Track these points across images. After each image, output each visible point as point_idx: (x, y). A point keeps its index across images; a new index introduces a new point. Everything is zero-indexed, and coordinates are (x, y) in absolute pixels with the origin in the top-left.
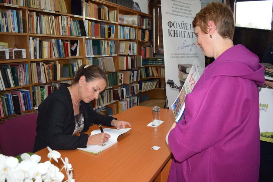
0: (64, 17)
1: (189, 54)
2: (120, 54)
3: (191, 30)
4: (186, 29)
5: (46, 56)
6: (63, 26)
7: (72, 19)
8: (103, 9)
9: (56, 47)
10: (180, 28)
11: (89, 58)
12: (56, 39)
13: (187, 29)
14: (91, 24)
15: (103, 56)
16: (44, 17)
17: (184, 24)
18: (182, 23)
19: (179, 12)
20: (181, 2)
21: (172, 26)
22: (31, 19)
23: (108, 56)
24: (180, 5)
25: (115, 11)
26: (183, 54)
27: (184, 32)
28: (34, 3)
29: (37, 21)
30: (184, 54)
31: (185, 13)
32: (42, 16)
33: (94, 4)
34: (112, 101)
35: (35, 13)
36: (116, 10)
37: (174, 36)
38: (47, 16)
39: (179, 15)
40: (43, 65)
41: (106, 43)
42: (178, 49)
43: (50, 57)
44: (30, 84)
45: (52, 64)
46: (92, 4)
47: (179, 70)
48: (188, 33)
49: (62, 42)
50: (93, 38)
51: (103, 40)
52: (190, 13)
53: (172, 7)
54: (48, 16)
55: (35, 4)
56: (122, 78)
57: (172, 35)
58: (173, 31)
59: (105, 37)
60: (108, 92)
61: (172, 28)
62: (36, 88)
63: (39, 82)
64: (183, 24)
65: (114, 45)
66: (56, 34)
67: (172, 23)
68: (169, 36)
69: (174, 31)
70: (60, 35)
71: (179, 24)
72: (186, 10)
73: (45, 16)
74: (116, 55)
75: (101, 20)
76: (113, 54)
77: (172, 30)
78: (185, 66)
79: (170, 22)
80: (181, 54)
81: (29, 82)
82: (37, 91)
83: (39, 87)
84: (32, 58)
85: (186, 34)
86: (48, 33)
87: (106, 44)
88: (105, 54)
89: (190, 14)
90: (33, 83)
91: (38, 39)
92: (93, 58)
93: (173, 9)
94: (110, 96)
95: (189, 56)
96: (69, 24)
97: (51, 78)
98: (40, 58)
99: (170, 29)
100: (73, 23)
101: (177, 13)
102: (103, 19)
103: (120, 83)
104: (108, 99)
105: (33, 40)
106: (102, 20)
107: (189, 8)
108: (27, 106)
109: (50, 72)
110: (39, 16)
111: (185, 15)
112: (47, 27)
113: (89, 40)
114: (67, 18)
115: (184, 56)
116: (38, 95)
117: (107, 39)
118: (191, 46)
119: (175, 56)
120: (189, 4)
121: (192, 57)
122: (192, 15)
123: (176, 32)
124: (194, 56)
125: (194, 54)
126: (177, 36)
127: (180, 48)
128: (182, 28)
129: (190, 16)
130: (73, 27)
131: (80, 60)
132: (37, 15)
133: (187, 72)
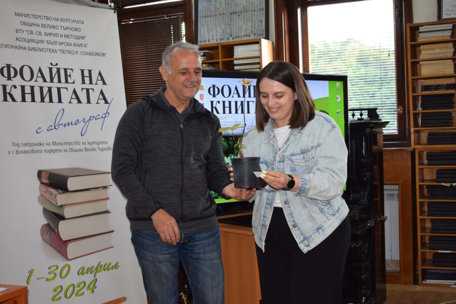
1: (77, 143)
3: (83, 82)
4: (67, 82)
10: (45, 81)
13: (70, 81)
17: (58, 70)
18: (51, 69)
19: (42, 42)
20: (48, 18)
21: (15, 75)
24: (44, 26)
26: (54, 143)
27: (59, 89)
30: (60, 144)
31: (61, 44)
37: (24, 100)
39: (42, 50)
42: (37, 133)
47: (42, 183)
48: (75, 92)
52: (80, 41)
53: (17, 31)
57: (16, 98)
58: (19, 89)
61: (18, 81)
64: (54, 71)
67: (15, 69)
68: (5, 100)
69: (23, 88)
71: (40, 70)
72: (67, 36)
77: (15, 87)
78: (63, 174)
80: (48, 144)
85: (66, 95)
89: (80, 45)
93: (19, 35)
95: (75, 147)
99: (9, 84)
101: (32, 45)
107: (76, 29)
111: (63, 47)
115: (56, 147)
118: (82, 124)
119: (27, 148)
120: (77, 22)
121: (86, 150)
122: (85, 46)
123: (28, 90)
124: (95, 146)
125: (94, 143)
126: (33, 100)
127: (44, 128)
128: (52, 81)
129: (79, 49)
133: (70, 189)
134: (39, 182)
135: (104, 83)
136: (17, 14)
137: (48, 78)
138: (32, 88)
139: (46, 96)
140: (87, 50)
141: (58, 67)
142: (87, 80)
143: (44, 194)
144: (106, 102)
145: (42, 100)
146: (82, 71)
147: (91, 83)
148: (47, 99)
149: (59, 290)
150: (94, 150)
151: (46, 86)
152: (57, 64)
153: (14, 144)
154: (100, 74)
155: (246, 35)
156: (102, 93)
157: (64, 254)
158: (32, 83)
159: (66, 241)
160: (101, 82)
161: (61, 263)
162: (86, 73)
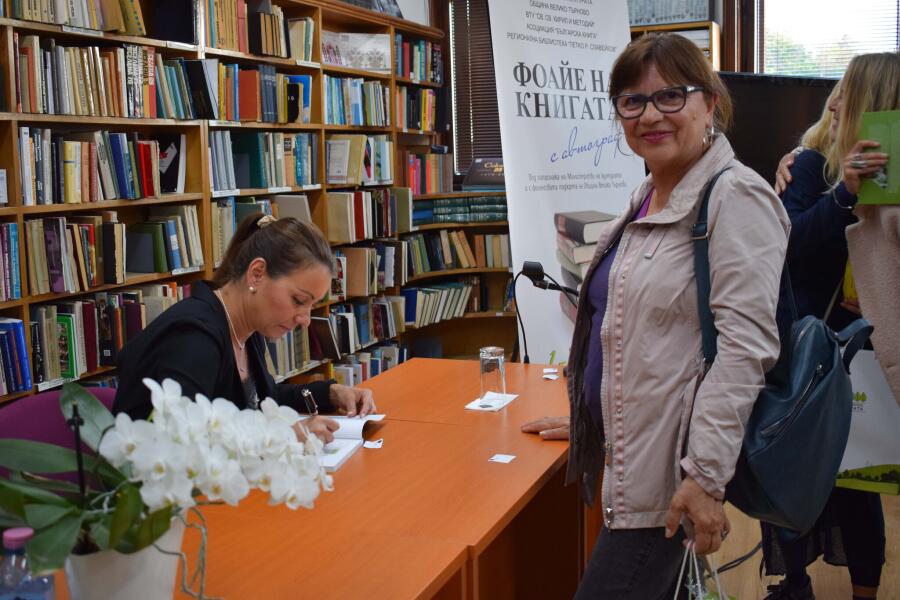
0: (135, 49)
1: (591, 176)
2: (332, 182)
3: (595, 90)
4: (578, 89)
5: (75, 195)
6: (130, 82)
7: (160, 57)
8: (268, 17)
9: (107, 162)
10: (558, 87)
11: (222, 202)
12: (107, 133)
13: (582, 87)
14: (228, 73)
15: (272, 190)
16: (67, 53)
17: (569, 70)
18: (562, 69)
19: (550, 30)
21: (529, 80)
22: (25, 60)
23: (289, 189)
24: (553, 7)
25: (310, 20)
26: (570, 176)
27: (571, 98)
28: (33, 6)
29: (46, 67)
30: (575, 177)
31: (571, 33)
32: (61, 49)
34: (305, 363)
35: (36, 39)
36: (311, 16)
37: (538, 115)
38: (77, 50)
39: (552, 42)
40: (69, 227)
41: (279, 142)
42: (552, 161)
43: (91, 196)
44: (22, 296)
45: (97, 224)
47: (560, 232)
48: (587, 103)
49: (131, 143)
50: (234, 125)
51: (270, 130)
52: (589, 30)
53: (528, 14)
54: (80, 48)
55: (38, 7)
56: (341, 275)
57: (530, 113)
58: (533, 97)
59: (276, 120)
61: (531, 87)
62: (43, 311)
63: (52, 289)
64: (566, 72)
65: (310, 148)
66: (109, 115)
67: (528, 70)
68: (520, 114)
69: (537, 95)
70: (121, 116)
71: (552, 71)
72: (576, 22)
73: (71, 49)
74: (318, 186)
75: (260, 59)
76: (308, 184)
77: (528, 95)
78: (579, 219)
79: (522, 65)
80: (563, 177)
81: (19, 290)
82: (45, 323)
83: (54, 309)
84: (30, 201)
85: (579, 106)
86: (83, 110)
87: (280, 147)
88: (277, 186)
89: (589, 35)
90: (35, 292)
91: (48, 132)
92: (237, 199)
93: (529, 20)
94: (299, 344)
95: (590, 181)
96: (151, 74)
97: (94, 275)
98: (54, 202)
99: (523, 90)
100: (165, 70)
102: (270, 53)
103: (334, 292)
104: (293, 355)
105: (31, 135)
106: (267, 56)
107: (585, 12)
108: (15, 377)
109: (90, 252)
110: (50, 49)
111: (573, 39)
112: (77, 88)
113: (219, 133)
114: (145, 52)
115: (571, 182)
116: (51, 336)
117: (285, 127)
118: (596, 148)
119: (544, 183)
120: (586, 2)
121: (601, 185)
122: (595, 37)
123: (542, 100)
124: (608, 180)
125: (608, 175)
126: (547, 114)
127: (559, 155)
128: (564, 87)
129: (589, 41)
130: (165, 85)
131: (189, 208)
132: (45, 46)
133: (586, 241)
134: (556, 231)
137: (560, 83)
138: (546, 97)
139: (560, 109)
140: (597, 42)
141: (568, 66)
142: (598, 85)
143: (561, 247)
145: (556, 114)
146: (593, 72)
147: (602, 89)
148: (560, 113)
150: (608, 185)
151: (558, 94)
152: (567, 63)
155: (679, 16)
158: (546, 90)
162: (598, 76)
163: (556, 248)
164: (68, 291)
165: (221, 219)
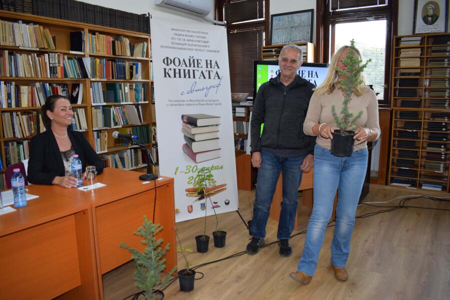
0: (54, 54)
1: (203, 101)
3: (207, 67)
4: (198, 67)
5: (25, 103)
6: (51, 65)
7: (66, 57)
8: (119, 42)
9: (41, 93)
10: (186, 66)
11: (97, 107)
12: (41, 83)
13: (199, 66)
14: (100, 63)
15: (122, 103)
16: (21, 56)
17: (194, 60)
18: (190, 60)
19: (186, 44)
20: (189, 31)
21: (171, 63)
23: (132, 103)
24: (186, 36)
25: (146, 44)
27: (194, 71)
28: (5, 40)
29: (11, 61)
30: (194, 101)
31: (195, 45)
32: (18, 55)
33: (105, 36)
34: (139, 165)
35: (7, 52)
36: (146, 42)
37: (175, 77)
38: (25, 55)
39: (185, 49)
40: (17, 115)
41: (127, 86)
42: (182, 95)
43: (32, 105)
45: (34, 114)
46: (101, 35)
47: (184, 122)
48: (202, 72)
49: (50, 87)
50: (103, 80)
51: (122, 82)
52: (206, 44)
53: (172, 38)
54: (27, 54)
55: (7, 40)
57: (171, 76)
58: (173, 71)
59: (125, 78)
60: (133, 152)
61: (172, 66)
62: (10, 144)
63: (14, 135)
64: (192, 61)
65: (143, 89)
66: (41, 77)
67: (171, 60)
68: (165, 76)
69: (175, 70)
70: (47, 77)
71: (184, 60)
72: (199, 41)
73: (23, 55)
74: (147, 102)
75: (116, 57)
76: (141, 101)
77: (171, 69)
78: (195, 117)
80: (187, 101)
82: (11, 147)
83: (15, 144)
84: (5, 106)
85: (198, 74)
86: (28, 75)
87: (127, 88)
88: (126, 101)
89: (206, 46)
90: (6, 137)
91: (14, 83)
92: (103, 106)
93: (173, 41)
94: (136, 158)
95: (202, 103)
96: (61, 62)
97: (33, 132)
98: (16, 106)
99: (168, 68)
100: (69, 62)
101: (180, 46)
102: (120, 54)
103: (154, 140)
105: (5, 84)
106: (119, 56)
107: (204, 37)
109: (31, 124)
110: (13, 55)
111: (196, 48)
112: (25, 68)
113: (96, 84)
114: (58, 55)
115: (191, 103)
116: (14, 152)
117: (129, 81)
118: (206, 90)
119: (177, 103)
120: (205, 33)
121: (207, 104)
122: (209, 47)
123: (177, 71)
124: (212, 102)
125: (212, 100)
126: (180, 77)
127: (186, 92)
128: (190, 66)
129: (205, 49)
130: (68, 66)
131: (81, 109)
132: (11, 54)
133: (198, 125)
134: (182, 122)
135: (218, 68)
136: (172, 29)
137: (188, 65)
138: (180, 70)
139: (187, 75)
140: (210, 49)
141: (193, 58)
142: (209, 66)
143: (184, 128)
144: (219, 78)
145: (185, 77)
146: (207, 61)
147: (211, 67)
148: (187, 76)
149: (191, 178)
150: (211, 104)
151: (187, 69)
153: (170, 101)
154: (216, 62)
156: (217, 73)
157: (194, 160)
158: (180, 67)
159: (195, 153)
160: (216, 67)
161: (193, 164)
162: (209, 62)
163: (181, 127)
164: (18, 138)
165: (96, 113)
